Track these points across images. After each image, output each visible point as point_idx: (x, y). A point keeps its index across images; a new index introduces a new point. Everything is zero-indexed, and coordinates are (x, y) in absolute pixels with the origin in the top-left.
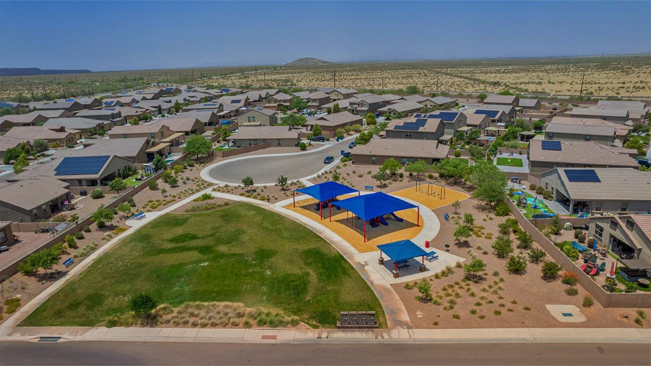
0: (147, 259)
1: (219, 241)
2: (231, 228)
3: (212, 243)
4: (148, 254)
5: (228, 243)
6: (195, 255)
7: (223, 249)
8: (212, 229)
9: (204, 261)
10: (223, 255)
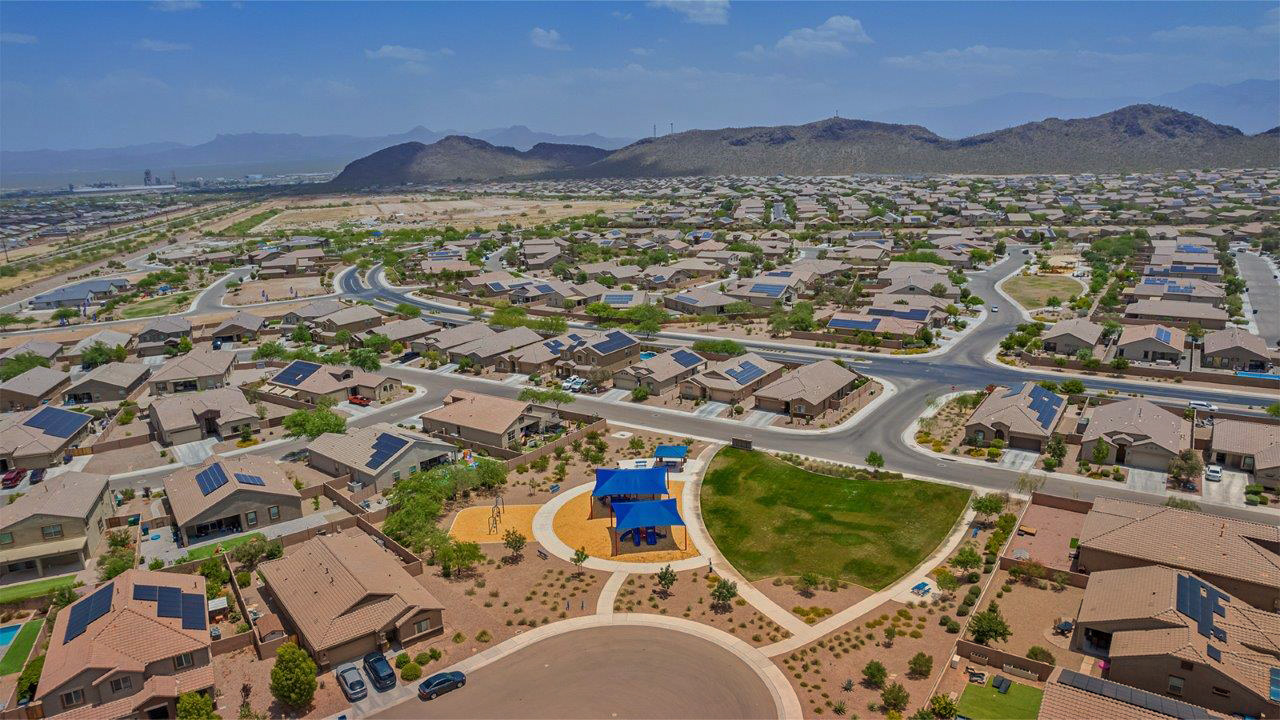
0: (888, 524)
1: (808, 524)
2: (788, 539)
3: (816, 524)
4: (891, 529)
5: (798, 521)
6: (836, 516)
7: (806, 516)
8: (811, 544)
9: (828, 508)
10: (808, 510)
